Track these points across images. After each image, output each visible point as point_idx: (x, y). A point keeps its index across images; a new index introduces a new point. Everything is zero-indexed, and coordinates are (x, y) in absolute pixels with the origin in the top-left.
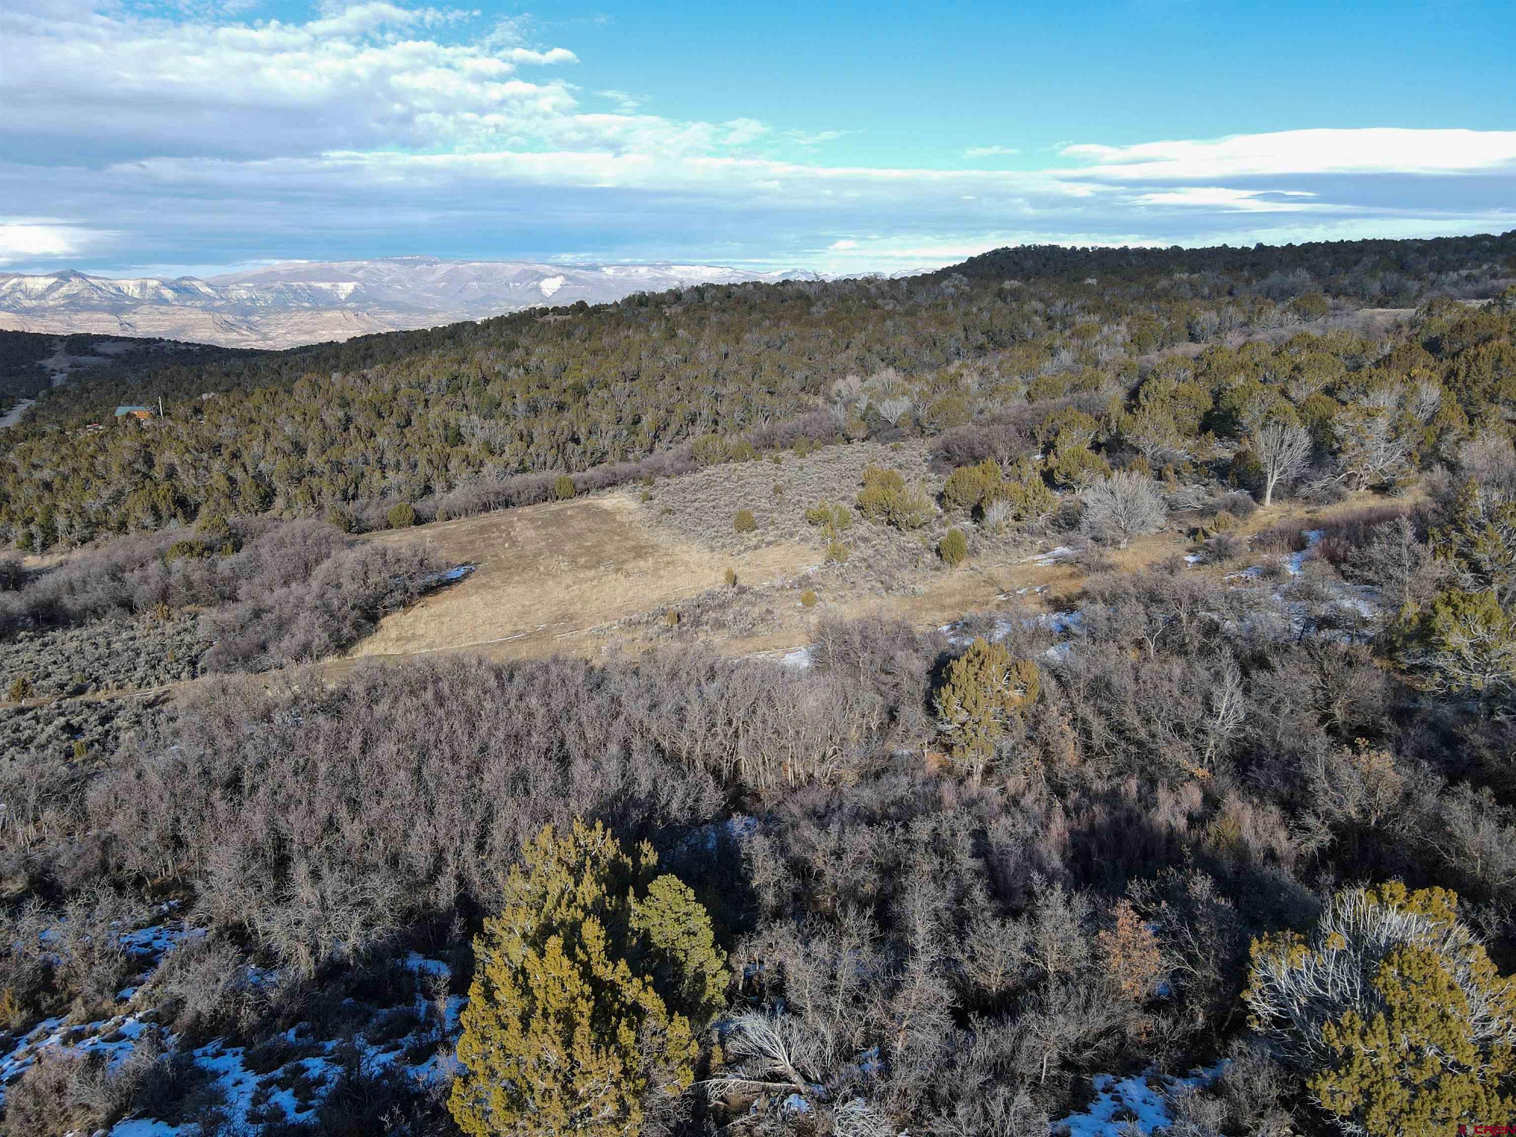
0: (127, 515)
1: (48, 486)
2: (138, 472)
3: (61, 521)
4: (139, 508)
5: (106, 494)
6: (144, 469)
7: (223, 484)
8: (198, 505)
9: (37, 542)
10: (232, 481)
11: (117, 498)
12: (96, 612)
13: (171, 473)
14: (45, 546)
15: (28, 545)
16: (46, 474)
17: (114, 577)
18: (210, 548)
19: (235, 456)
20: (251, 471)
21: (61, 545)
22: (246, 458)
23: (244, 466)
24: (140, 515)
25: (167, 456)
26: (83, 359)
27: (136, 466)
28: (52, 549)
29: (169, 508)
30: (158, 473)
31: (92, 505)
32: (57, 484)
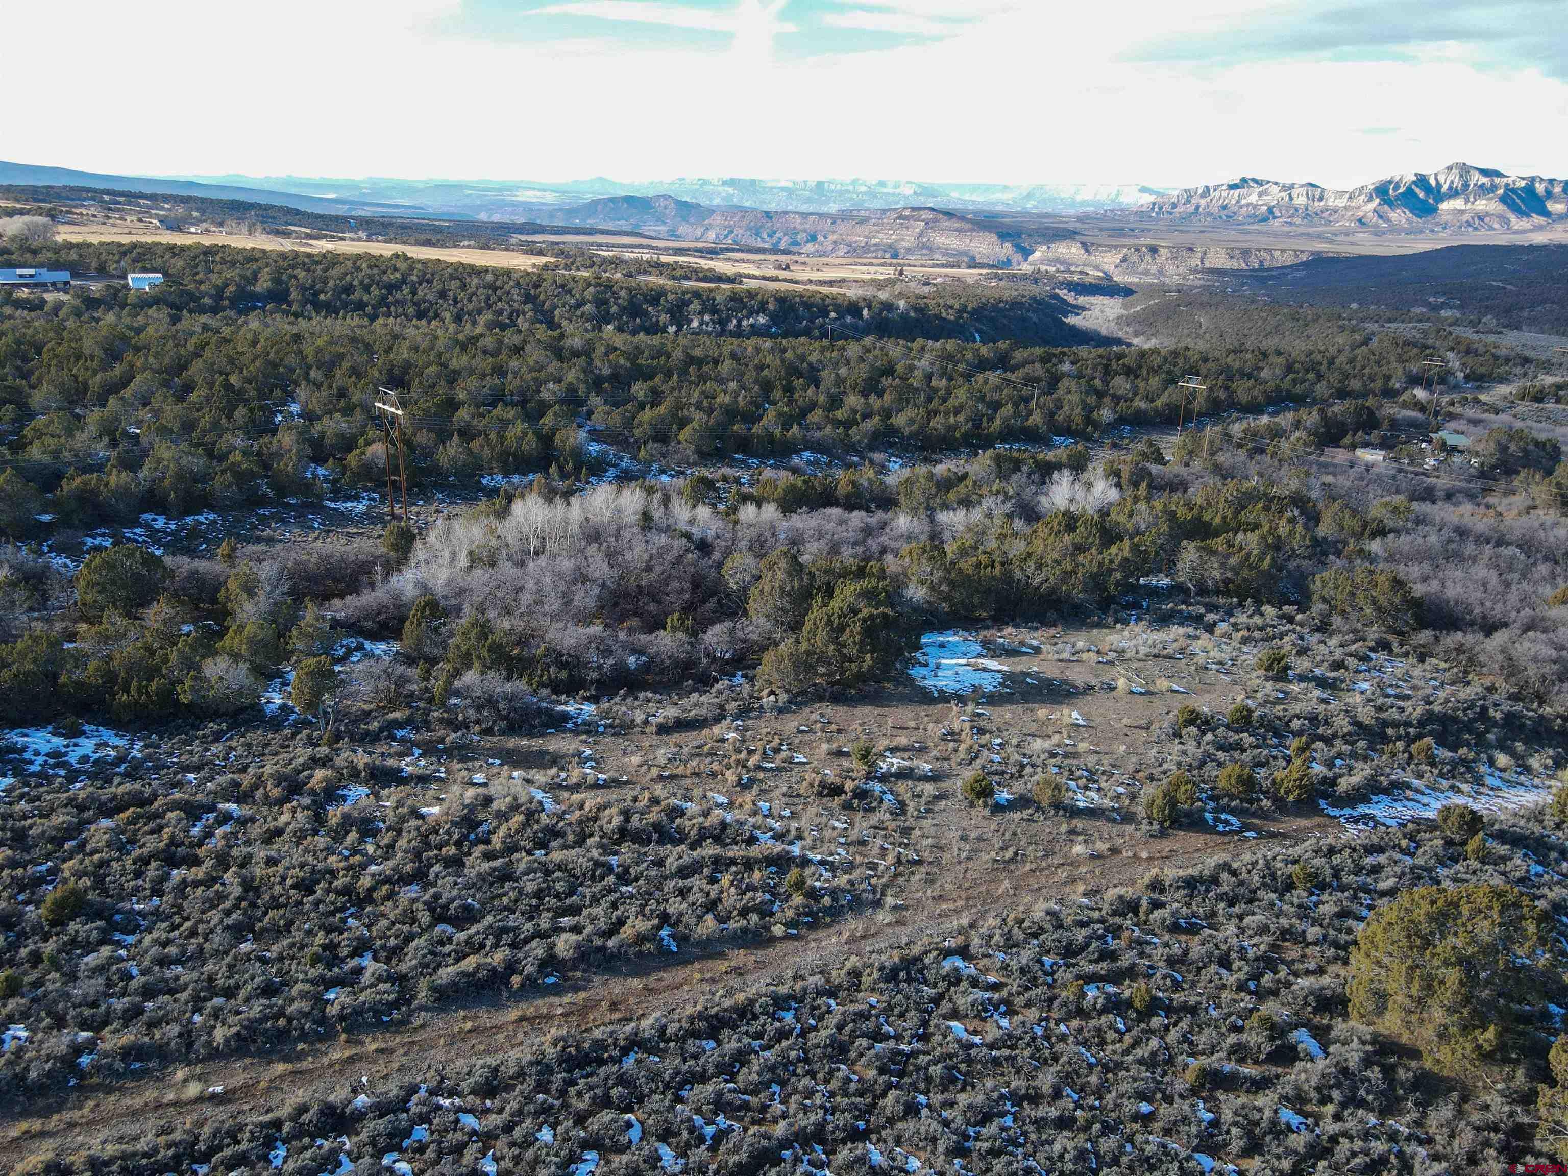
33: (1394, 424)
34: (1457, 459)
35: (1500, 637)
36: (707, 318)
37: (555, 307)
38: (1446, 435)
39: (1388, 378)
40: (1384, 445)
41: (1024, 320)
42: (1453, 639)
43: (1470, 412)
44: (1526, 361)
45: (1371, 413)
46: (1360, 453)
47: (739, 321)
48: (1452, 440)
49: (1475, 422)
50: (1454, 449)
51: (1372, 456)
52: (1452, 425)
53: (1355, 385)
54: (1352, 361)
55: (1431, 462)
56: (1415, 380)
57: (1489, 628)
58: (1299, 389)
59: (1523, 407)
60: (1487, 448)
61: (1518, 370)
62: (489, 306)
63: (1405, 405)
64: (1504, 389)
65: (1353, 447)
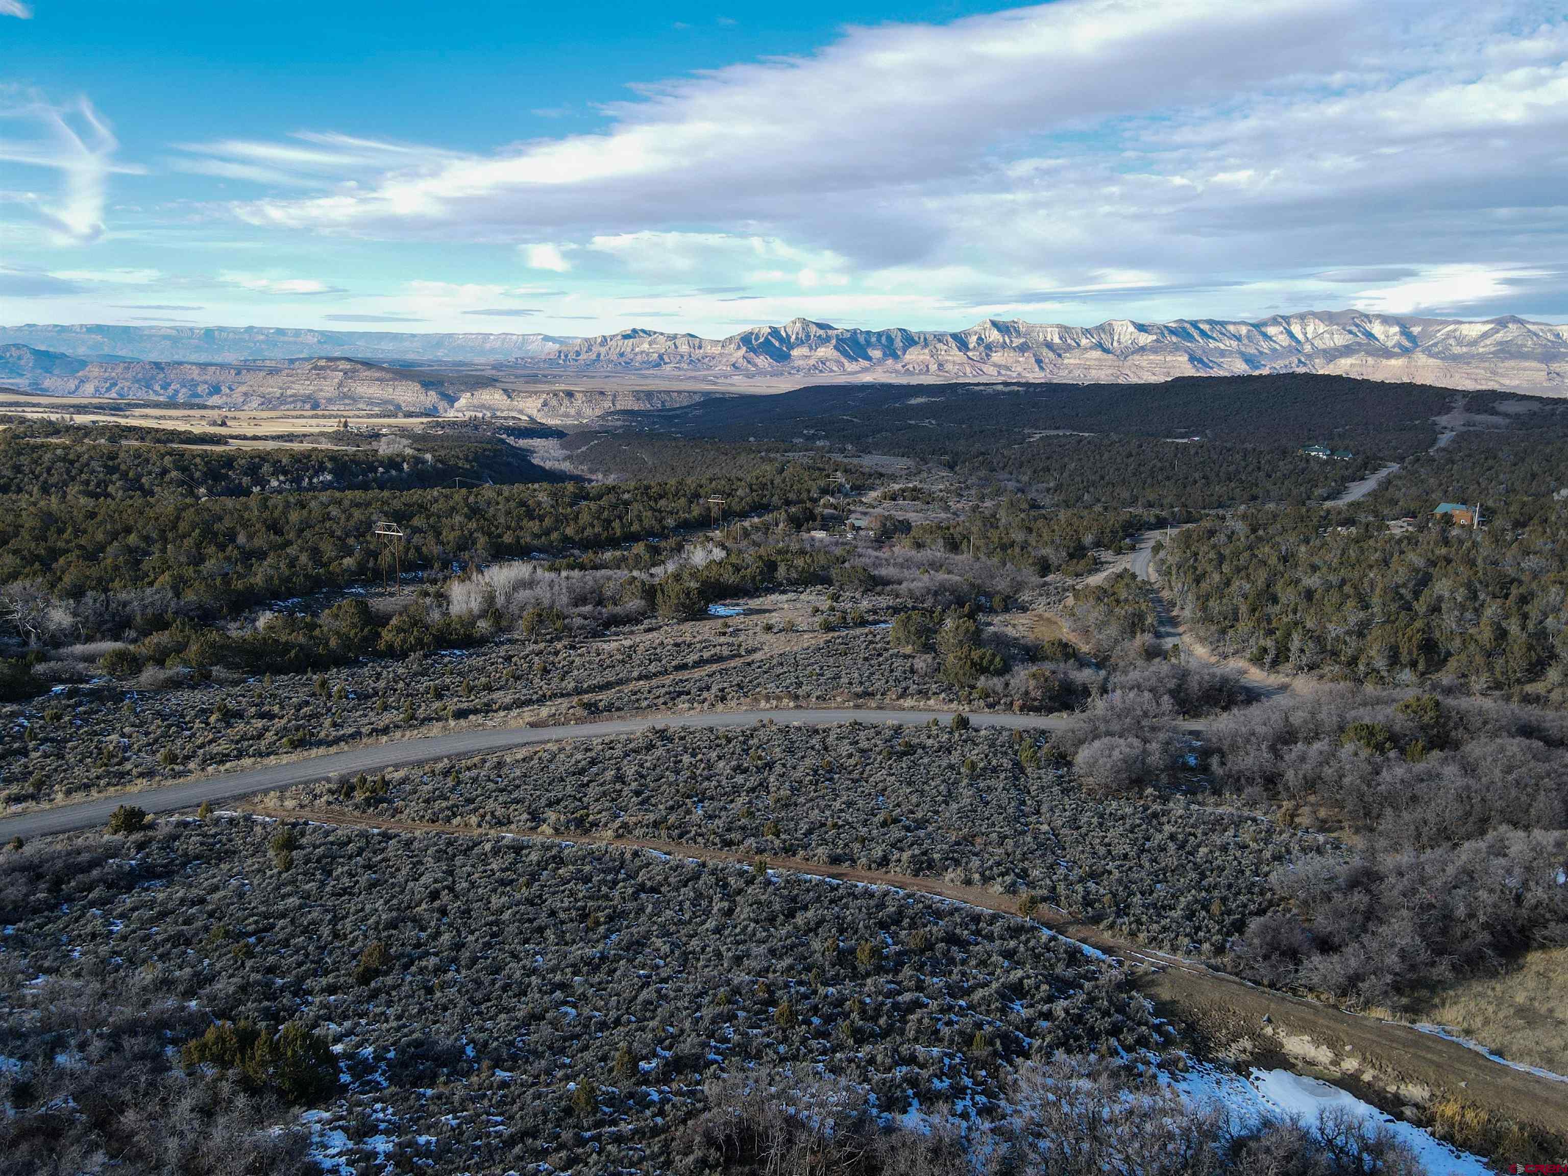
0: (1361, 651)
1: (1309, 595)
2: (1402, 597)
3: (1296, 643)
4: (1376, 647)
5: (1354, 617)
6: (1409, 597)
7: (1486, 635)
8: (1449, 654)
9: (1268, 659)
10: (1502, 634)
11: (1361, 631)
12: (1238, 782)
13: (1435, 609)
14: (1275, 663)
15: (1257, 660)
16: (1312, 581)
17: (1273, 749)
18: (1394, 739)
19: (1524, 600)
20: (1531, 626)
21: (1288, 667)
22: (1533, 609)
23: (1525, 616)
24: (1373, 653)
25: (1442, 587)
26: (1479, 418)
27: (1403, 591)
28: (1280, 668)
29: (1410, 653)
30: (1420, 607)
31: (1334, 629)
32: (1317, 596)
33: (823, 518)
34: (862, 533)
35: (904, 585)
36: (282, 478)
37: (140, 476)
38: (853, 520)
39: (809, 491)
40: (824, 528)
41: (509, 464)
42: (888, 588)
43: (860, 509)
44: (881, 475)
45: (811, 512)
46: (813, 533)
47: (310, 479)
48: (857, 523)
49: (865, 514)
50: (859, 528)
51: (820, 535)
52: (853, 516)
53: (792, 496)
54: (784, 481)
55: (849, 536)
56: (825, 491)
57: (900, 583)
58: (765, 501)
59: (887, 504)
60: (876, 525)
61: (877, 482)
62: (73, 479)
63: (825, 506)
64: (873, 494)
65: (809, 531)
